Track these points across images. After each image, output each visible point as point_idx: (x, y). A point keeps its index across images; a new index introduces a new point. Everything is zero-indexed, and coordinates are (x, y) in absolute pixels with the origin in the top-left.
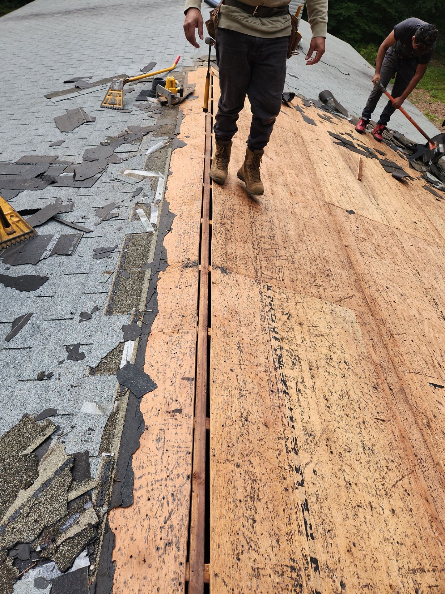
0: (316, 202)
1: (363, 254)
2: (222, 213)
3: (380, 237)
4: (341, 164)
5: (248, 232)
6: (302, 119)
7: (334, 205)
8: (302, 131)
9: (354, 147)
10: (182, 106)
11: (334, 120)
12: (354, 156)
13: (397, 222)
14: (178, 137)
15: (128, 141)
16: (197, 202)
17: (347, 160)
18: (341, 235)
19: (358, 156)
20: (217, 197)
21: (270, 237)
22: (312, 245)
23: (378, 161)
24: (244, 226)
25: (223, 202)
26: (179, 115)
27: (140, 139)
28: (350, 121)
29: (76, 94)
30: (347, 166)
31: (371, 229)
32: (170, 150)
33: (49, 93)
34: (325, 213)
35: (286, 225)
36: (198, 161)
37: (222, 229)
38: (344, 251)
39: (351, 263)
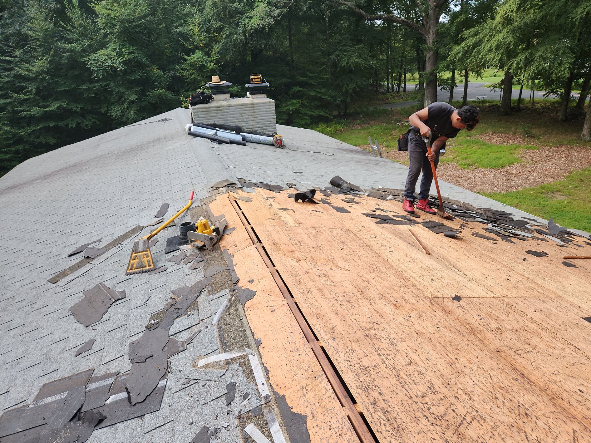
0: (421, 302)
1: (518, 352)
2: (359, 383)
3: (506, 317)
4: (401, 244)
5: (407, 399)
6: (335, 211)
7: (437, 297)
8: (344, 223)
9: (393, 220)
10: (223, 244)
11: (357, 199)
12: (401, 229)
13: (497, 288)
14: (240, 284)
15: (181, 311)
16: (320, 379)
17: (401, 236)
18: (479, 336)
19: (405, 228)
20: (338, 358)
21: (430, 389)
22: (472, 372)
23: (421, 226)
24: (395, 389)
25: (348, 362)
26: (226, 257)
27: (194, 304)
28: (369, 195)
29: (88, 266)
30: (407, 244)
31: (490, 310)
32: (240, 306)
33: (54, 276)
34: (442, 314)
35: (427, 357)
36: (283, 312)
37: (379, 414)
38: (503, 360)
39: (523, 374)
